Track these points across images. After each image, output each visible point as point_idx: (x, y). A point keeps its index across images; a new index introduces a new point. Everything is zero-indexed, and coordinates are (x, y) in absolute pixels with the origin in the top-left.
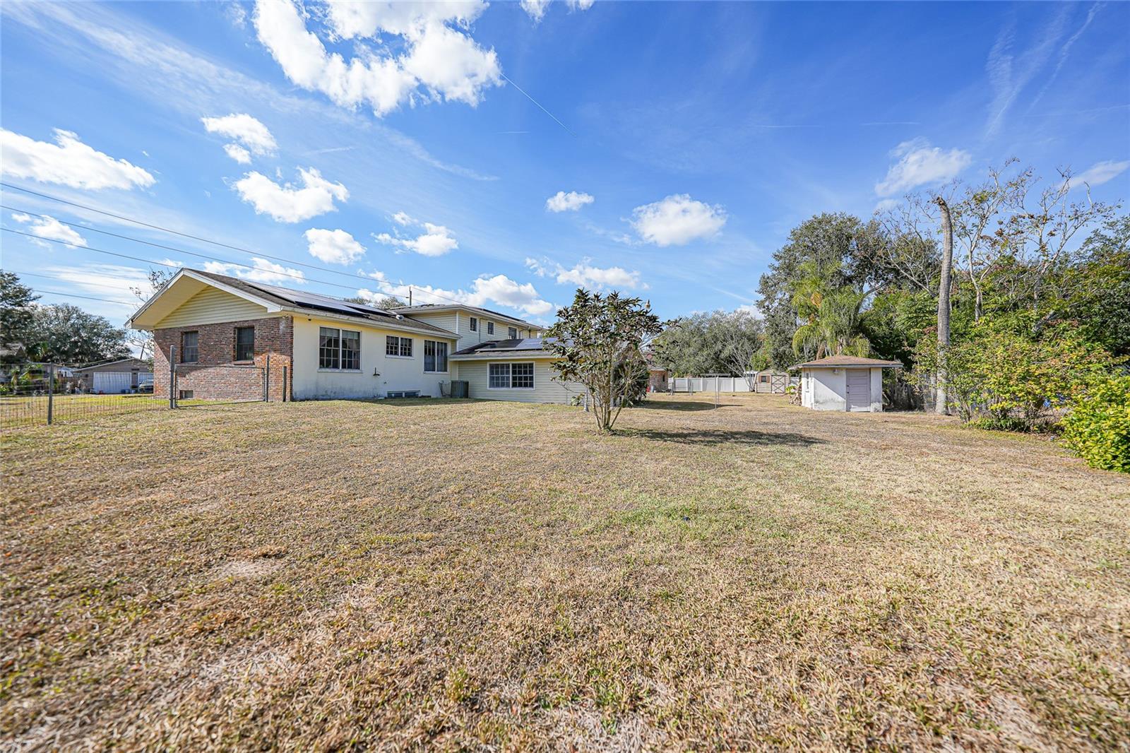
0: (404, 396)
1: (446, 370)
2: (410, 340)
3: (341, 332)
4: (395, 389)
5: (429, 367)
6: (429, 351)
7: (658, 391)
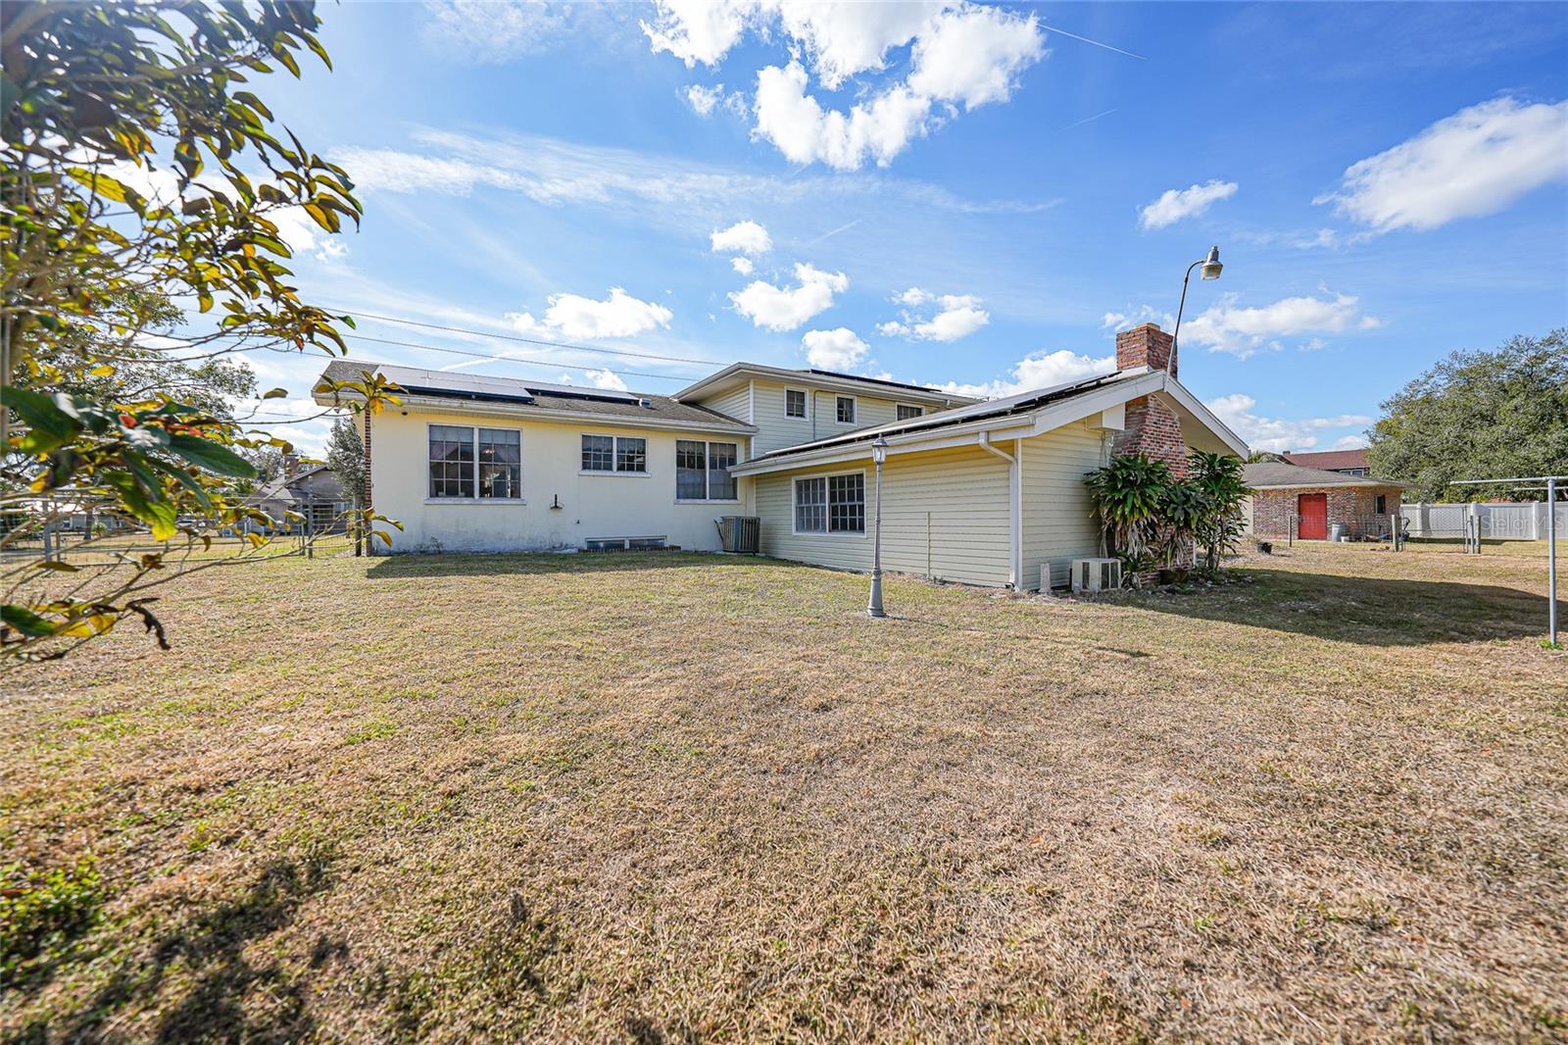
0: (627, 546)
1: (735, 497)
2: (643, 441)
3: (476, 432)
4: (604, 533)
5: (688, 491)
6: (688, 460)
7: (1356, 538)
